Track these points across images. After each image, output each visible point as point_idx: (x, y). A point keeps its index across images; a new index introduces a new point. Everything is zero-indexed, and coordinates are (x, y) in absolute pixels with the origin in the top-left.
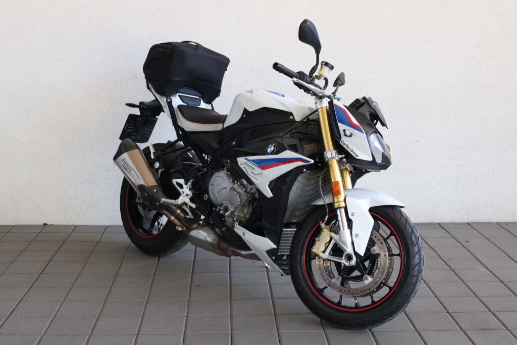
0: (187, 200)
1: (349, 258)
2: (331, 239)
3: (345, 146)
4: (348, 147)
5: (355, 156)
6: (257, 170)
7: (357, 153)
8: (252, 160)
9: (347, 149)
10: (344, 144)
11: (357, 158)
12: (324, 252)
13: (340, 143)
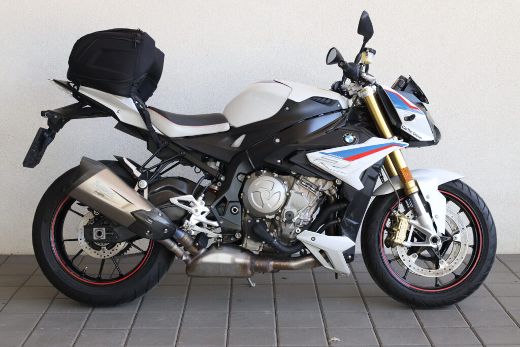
0: (203, 219)
1: (435, 240)
2: (410, 225)
3: (406, 131)
4: (410, 131)
5: (419, 139)
6: (342, 162)
7: (420, 136)
8: (331, 153)
9: (409, 133)
10: (406, 129)
11: (421, 140)
12: (406, 240)
13: (402, 128)
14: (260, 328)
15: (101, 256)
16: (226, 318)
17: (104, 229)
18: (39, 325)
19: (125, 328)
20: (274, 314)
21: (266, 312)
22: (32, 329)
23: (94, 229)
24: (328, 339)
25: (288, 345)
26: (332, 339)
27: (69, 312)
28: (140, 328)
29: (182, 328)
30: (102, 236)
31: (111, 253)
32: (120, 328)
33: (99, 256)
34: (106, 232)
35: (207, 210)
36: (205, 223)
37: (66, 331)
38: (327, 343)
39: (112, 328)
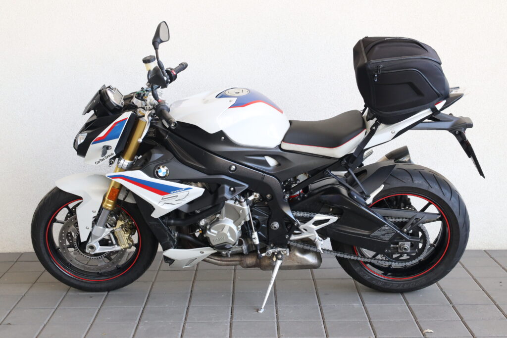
14: (353, 320)
16: (318, 311)
18: (142, 319)
19: (226, 321)
20: (363, 307)
21: (355, 305)
22: (137, 322)
24: (421, 330)
25: (385, 336)
26: (426, 331)
27: (167, 306)
28: (239, 320)
29: (279, 320)
32: (220, 321)
37: (170, 323)
38: (421, 334)
39: (213, 321)
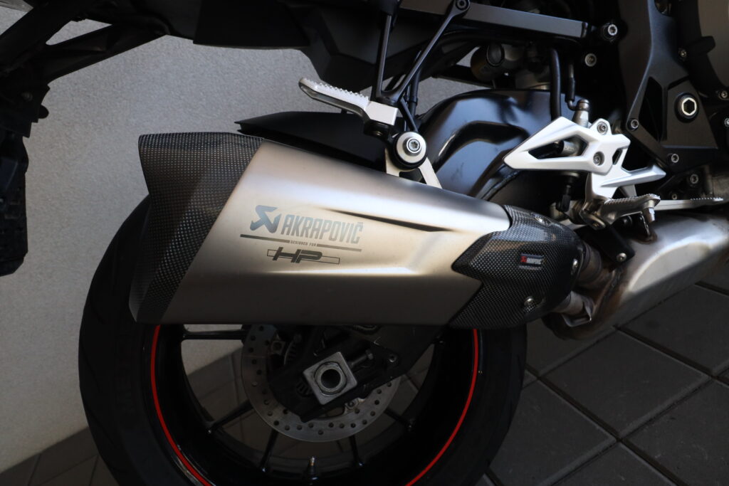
15: (353, 426)
17: (339, 356)
23: (308, 373)
30: (342, 382)
31: (377, 403)
33: (348, 428)
34: (348, 359)
35: (623, 141)
36: (628, 184)
